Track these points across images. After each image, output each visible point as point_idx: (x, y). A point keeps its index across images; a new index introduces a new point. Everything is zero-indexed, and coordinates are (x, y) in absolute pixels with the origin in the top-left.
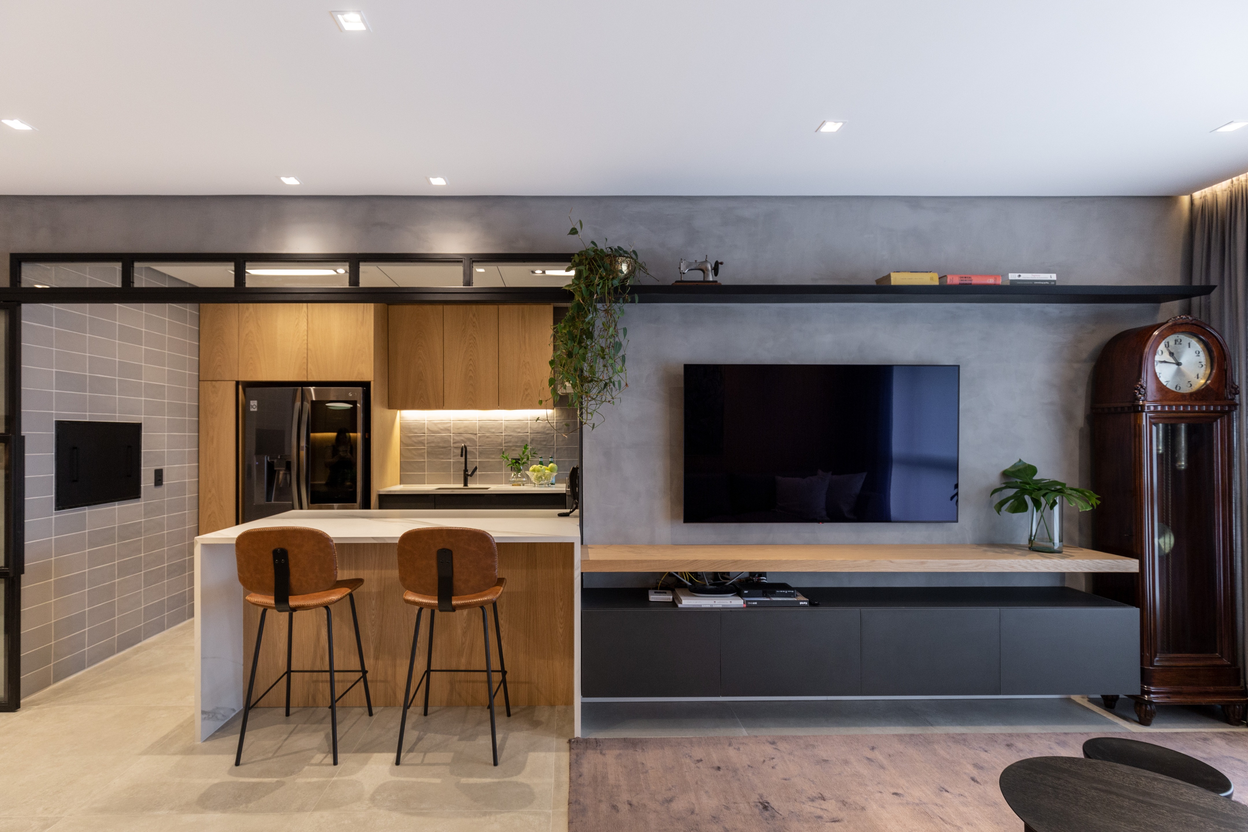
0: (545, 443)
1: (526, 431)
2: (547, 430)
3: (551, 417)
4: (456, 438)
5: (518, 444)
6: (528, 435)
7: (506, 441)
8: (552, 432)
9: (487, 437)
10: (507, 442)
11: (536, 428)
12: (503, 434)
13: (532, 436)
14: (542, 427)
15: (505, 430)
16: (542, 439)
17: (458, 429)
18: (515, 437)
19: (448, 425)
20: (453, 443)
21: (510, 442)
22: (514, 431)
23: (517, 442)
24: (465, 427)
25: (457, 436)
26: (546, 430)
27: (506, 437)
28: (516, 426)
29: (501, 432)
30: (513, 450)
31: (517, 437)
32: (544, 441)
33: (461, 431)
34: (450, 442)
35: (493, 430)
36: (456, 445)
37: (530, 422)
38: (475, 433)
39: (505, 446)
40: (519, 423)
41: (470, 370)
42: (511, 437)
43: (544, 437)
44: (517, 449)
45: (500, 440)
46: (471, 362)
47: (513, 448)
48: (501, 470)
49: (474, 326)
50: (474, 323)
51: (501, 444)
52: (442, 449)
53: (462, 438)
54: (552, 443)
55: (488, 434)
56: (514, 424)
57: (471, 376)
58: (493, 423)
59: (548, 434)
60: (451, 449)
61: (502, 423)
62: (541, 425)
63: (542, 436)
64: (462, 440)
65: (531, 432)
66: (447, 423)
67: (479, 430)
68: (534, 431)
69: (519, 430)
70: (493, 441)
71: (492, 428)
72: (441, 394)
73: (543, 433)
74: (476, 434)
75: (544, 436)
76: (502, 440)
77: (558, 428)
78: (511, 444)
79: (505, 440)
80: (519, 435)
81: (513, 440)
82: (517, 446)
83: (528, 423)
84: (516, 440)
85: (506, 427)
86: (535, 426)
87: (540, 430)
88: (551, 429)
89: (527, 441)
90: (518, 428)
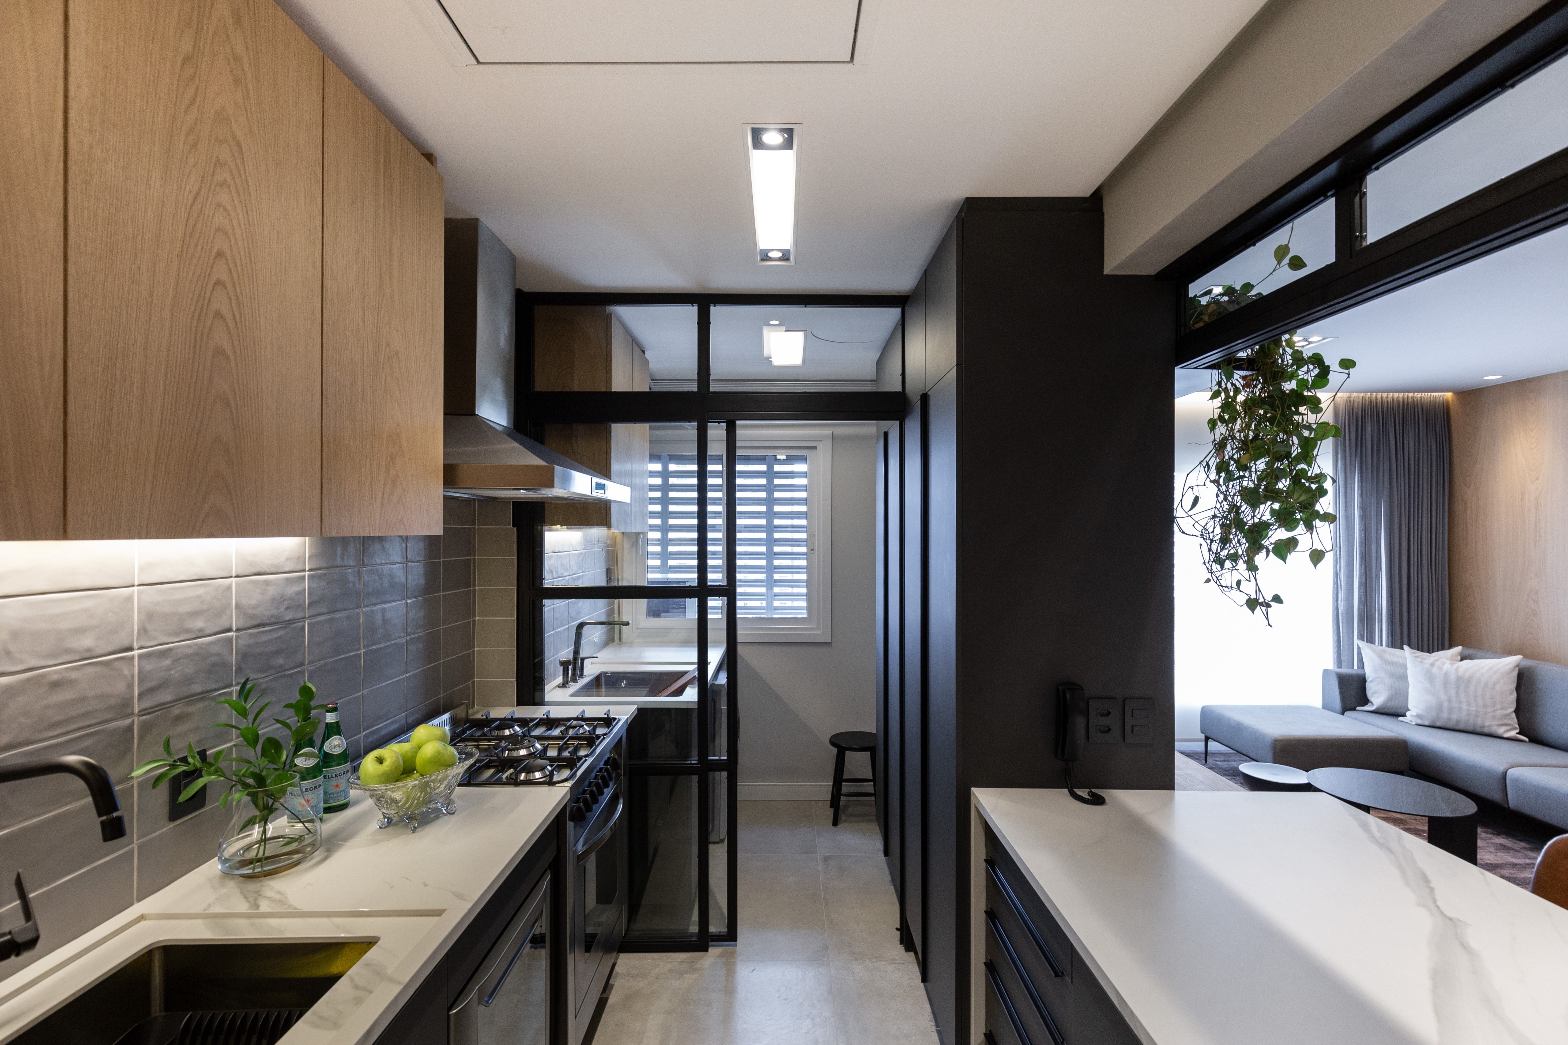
0: (280, 661)
1: (223, 623)
2: (287, 608)
3: (299, 558)
5: (197, 688)
6: (231, 639)
7: (149, 685)
8: (300, 615)
9: (56, 685)
10: (152, 690)
11: (256, 607)
12: (136, 653)
13: (245, 640)
14: (274, 599)
15: (144, 631)
18: (186, 656)
21: (163, 685)
22: (181, 631)
23: (189, 680)
26: (282, 609)
28: (185, 608)
29: (126, 644)
30: (178, 719)
31: (200, 655)
32: (278, 653)
35: (87, 642)
37: (237, 584)
39: (143, 712)
40: (201, 591)
41: (218, 315)
42: (168, 662)
43: (279, 638)
44: (191, 709)
45: (120, 687)
46: (221, 272)
47: (176, 711)
49: (237, 81)
50: (237, 59)
51: (123, 707)
55: (55, 671)
56: (179, 596)
57: (219, 352)
58: (88, 601)
59: (291, 622)
61: (129, 599)
62: (272, 591)
63: (274, 635)
65: (240, 625)
68: (252, 617)
69: (199, 623)
70: (82, 699)
71: (79, 631)
73: (276, 622)
75: (281, 633)
76: (131, 686)
77: (315, 598)
78: (166, 696)
79: (141, 680)
80: (200, 646)
82: (191, 699)
83: (229, 588)
84: (190, 669)
85: (150, 616)
86: (254, 598)
87: (266, 612)
88: (295, 604)
89: (225, 665)
90: (195, 614)
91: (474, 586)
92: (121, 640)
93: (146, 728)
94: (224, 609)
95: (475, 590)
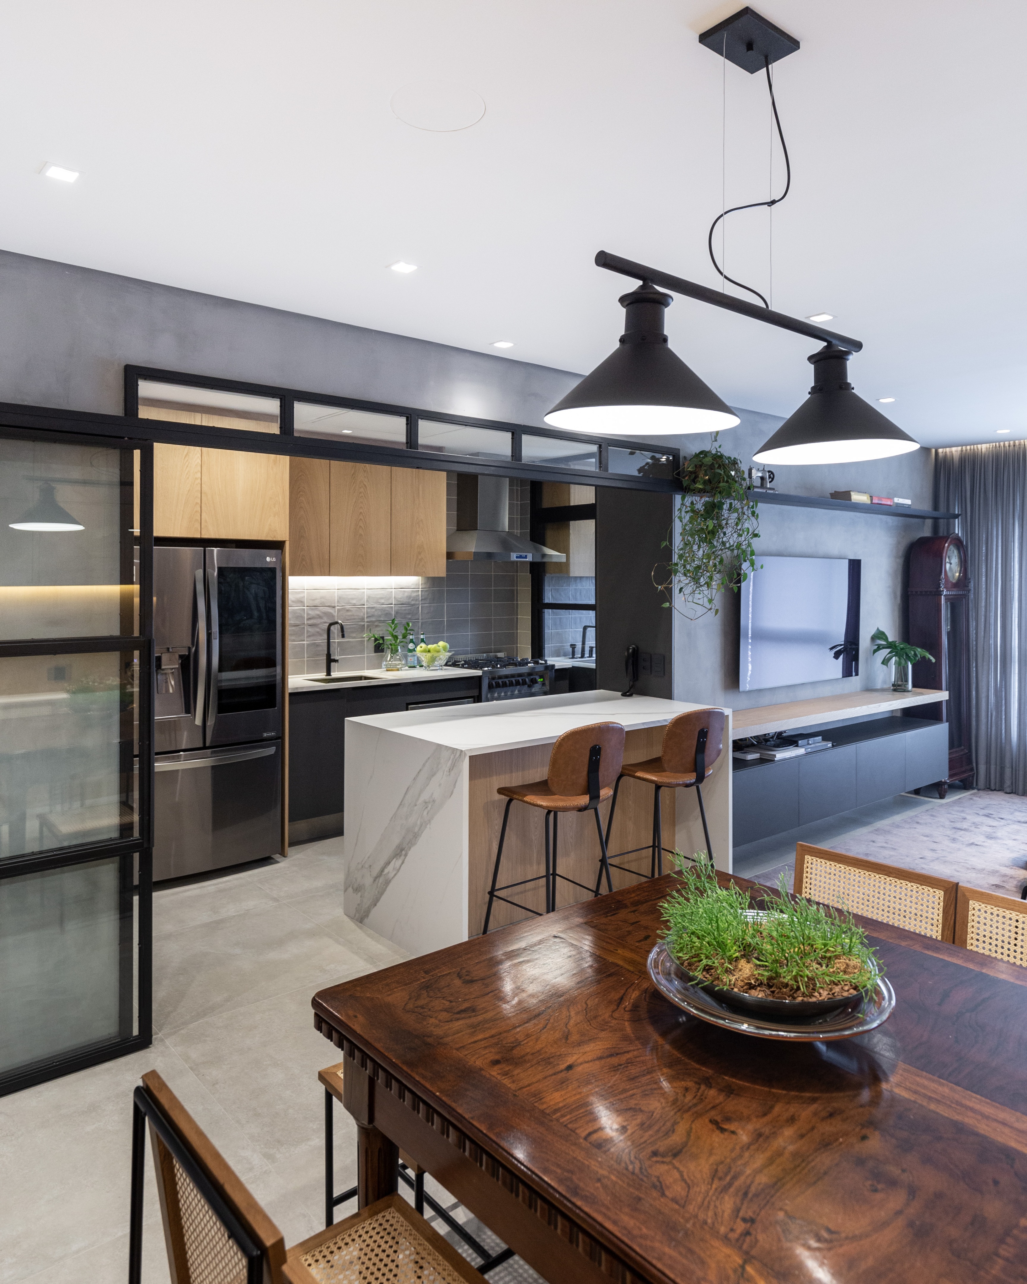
0: (410, 617)
1: (390, 601)
2: (412, 600)
3: (416, 584)
4: (310, 612)
5: (382, 619)
6: (392, 607)
7: (369, 615)
8: (417, 602)
9: (348, 611)
10: (369, 617)
11: (401, 598)
12: (365, 606)
13: (397, 608)
14: (408, 597)
15: (367, 601)
16: (407, 612)
17: (313, 600)
18: (378, 609)
19: (301, 595)
20: (308, 619)
21: (373, 616)
22: (377, 602)
23: (380, 616)
24: (322, 598)
25: (312, 609)
26: (410, 600)
27: (369, 610)
28: (378, 596)
30: (377, 626)
31: (382, 610)
32: (409, 614)
33: (317, 603)
34: (303, 618)
35: (354, 602)
36: (310, 622)
37: (394, 591)
38: (333, 605)
39: (367, 622)
40: (383, 592)
42: (374, 610)
44: (380, 624)
45: (362, 614)
47: (376, 624)
48: (362, 652)
52: (294, 628)
53: (318, 613)
54: (417, 617)
55: (348, 607)
56: (377, 593)
58: (354, 592)
59: (414, 605)
60: (304, 628)
61: (364, 592)
62: (406, 594)
63: (408, 608)
64: (318, 615)
65: (395, 603)
66: (299, 593)
67: (338, 602)
68: (399, 601)
69: (383, 601)
70: (353, 615)
71: (353, 599)
72: (327, 557)
73: (408, 604)
74: (334, 607)
75: (410, 608)
76: (364, 614)
77: (423, 598)
78: (373, 619)
79: (367, 613)
80: (383, 607)
81: (376, 613)
82: (380, 621)
83: (392, 592)
84: (380, 613)
85: (369, 597)
86: (400, 596)
87: (405, 600)
88: (416, 599)
89: (391, 614)
90: (382, 598)
91: (517, 601)
92: (362, 602)
93: (368, 626)
94: (390, 598)
95: (517, 604)
